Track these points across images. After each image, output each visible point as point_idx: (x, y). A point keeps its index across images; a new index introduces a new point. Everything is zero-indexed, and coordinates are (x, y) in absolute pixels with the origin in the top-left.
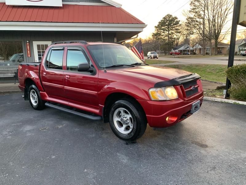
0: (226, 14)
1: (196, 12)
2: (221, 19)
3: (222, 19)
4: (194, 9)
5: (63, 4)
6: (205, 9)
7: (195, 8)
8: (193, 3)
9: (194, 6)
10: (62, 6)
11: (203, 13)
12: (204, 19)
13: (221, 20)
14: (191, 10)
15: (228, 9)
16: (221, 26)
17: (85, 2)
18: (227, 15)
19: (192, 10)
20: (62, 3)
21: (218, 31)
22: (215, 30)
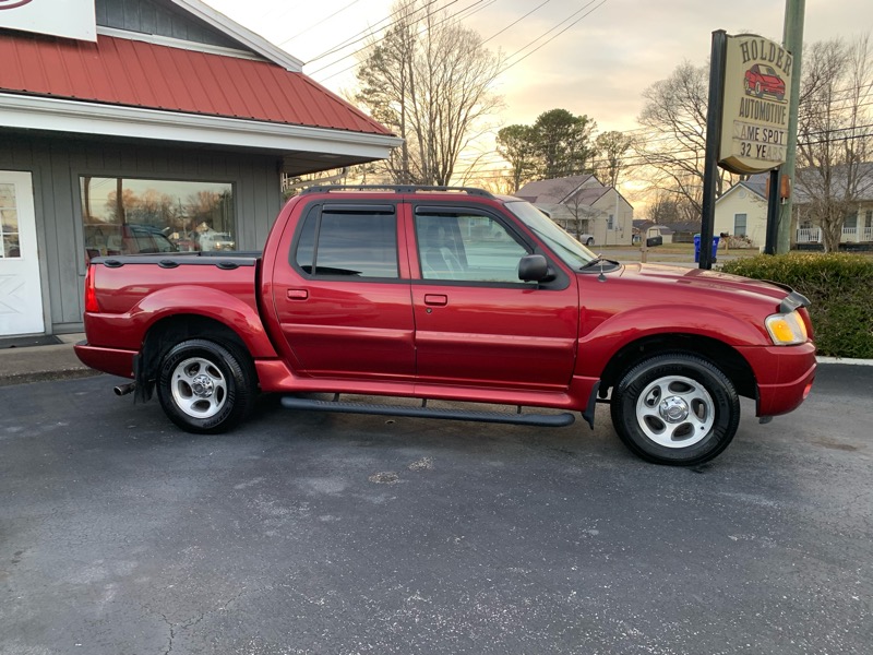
0: (462, 118)
1: (377, 104)
2: (450, 131)
3: (454, 132)
4: (369, 92)
5: (98, 35)
6: (402, 94)
7: (375, 91)
8: (368, 74)
9: (371, 82)
10: (94, 39)
11: (399, 108)
12: (402, 128)
13: (451, 136)
14: (361, 94)
15: (469, 102)
16: (451, 153)
17: (172, 36)
18: (465, 121)
19: (366, 96)
20: (97, 30)
21: (445, 168)
22: (438, 164)
